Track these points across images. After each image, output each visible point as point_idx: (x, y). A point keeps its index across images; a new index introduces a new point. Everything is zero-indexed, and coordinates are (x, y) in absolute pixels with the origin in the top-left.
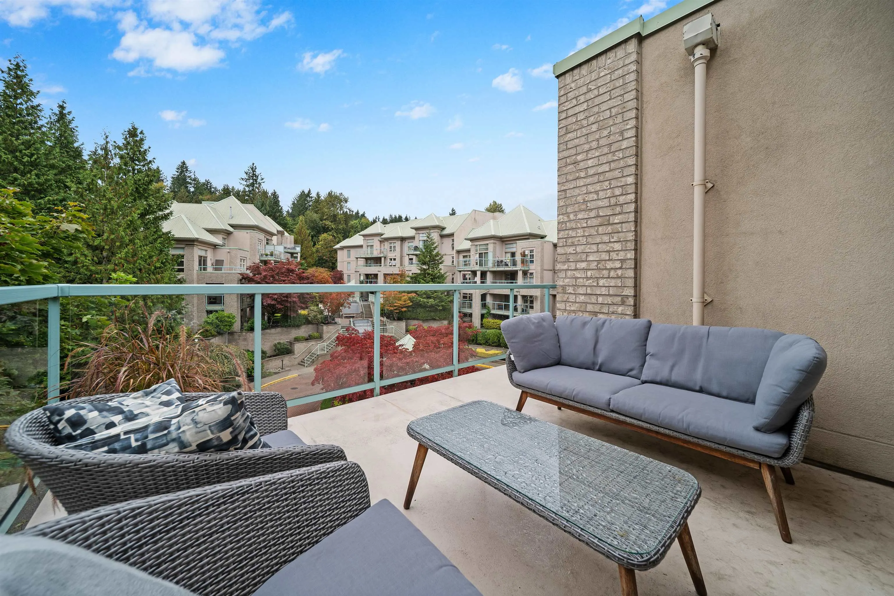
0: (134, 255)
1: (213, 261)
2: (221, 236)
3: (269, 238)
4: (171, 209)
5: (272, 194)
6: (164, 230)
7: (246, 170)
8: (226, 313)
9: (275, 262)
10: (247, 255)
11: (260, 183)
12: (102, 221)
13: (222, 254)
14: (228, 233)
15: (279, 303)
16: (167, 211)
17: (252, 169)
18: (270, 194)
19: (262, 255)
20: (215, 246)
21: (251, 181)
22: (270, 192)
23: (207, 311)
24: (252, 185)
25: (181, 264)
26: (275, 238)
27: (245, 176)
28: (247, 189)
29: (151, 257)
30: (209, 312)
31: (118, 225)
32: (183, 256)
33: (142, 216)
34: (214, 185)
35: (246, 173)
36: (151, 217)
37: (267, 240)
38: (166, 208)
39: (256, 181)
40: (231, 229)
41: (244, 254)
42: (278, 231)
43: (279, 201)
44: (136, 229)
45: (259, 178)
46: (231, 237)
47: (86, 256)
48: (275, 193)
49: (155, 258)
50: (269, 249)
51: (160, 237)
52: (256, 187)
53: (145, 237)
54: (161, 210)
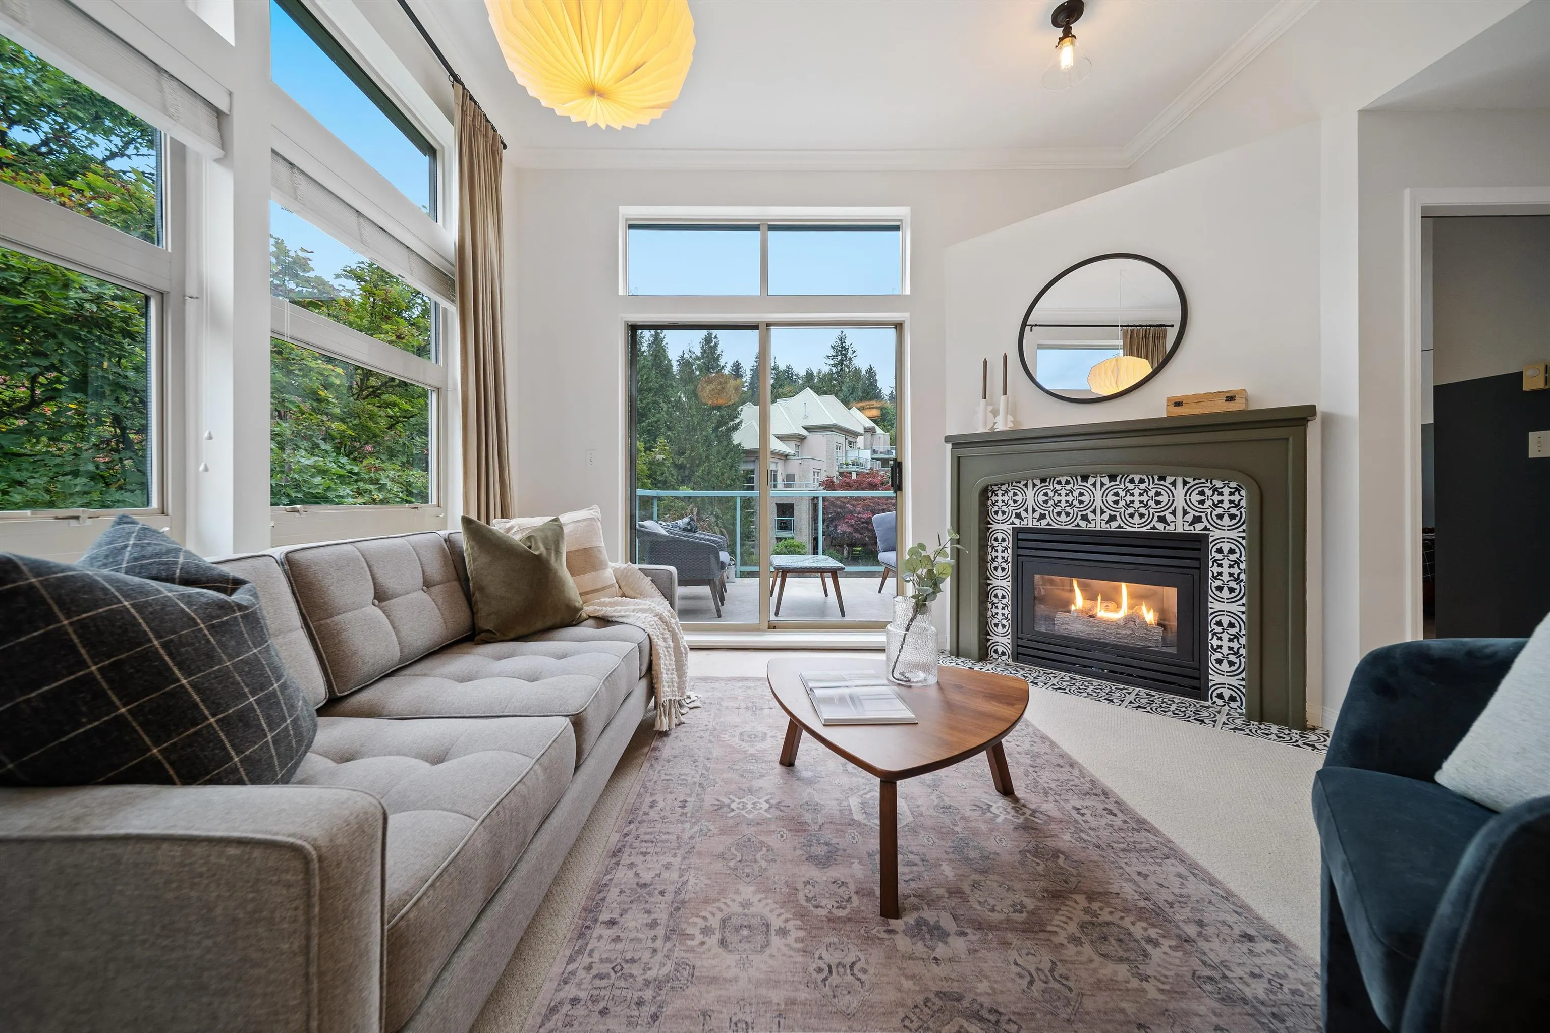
0: (709, 472)
1: (784, 476)
2: (793, 444)
3: (853, 440)
4: (741, 417)
5: (867, 371)
6: (735, 443)
7: (833, 343)
8: (796, 542)
9: (858, 473)
10: (823, 466)
11: (850, 358)
12: (685, 439)
13: (794, 467)
14: (801, 439)
15: (856, 530)
16: (738, 420)
17: (841, 339)
18: (864, 372)
19: (841, 465)
20: (785, 457)
21: (840, 357)
22: (864, 370)
23: (777, 538)
24: (841, 362)
25: (751, 480)
26: (860, 440)
27: (832, 352)
28: (834, 370)
29: (723, 474)
30: (779, 539)
31: (697, 441)
32: (752, 471)
33: (716, 429)
34: (796, 371)
35: (833, 348)
36: (724, 428)
37: (850, 443)
38: (737, 417)
39: (846, 357)
40: (805, 433)
41: (817, 465)
42: (865, 429)
43: (876, 380)
44: (710, 445)
45: (850, 351)
46: (806, 442)
47: (673, 475)
48: (871, 369)
49: (726, 475)
50: (852, 455)
51: (731, 451)
52: (846, 366)
53: (718, 452)
54: (732, 420)
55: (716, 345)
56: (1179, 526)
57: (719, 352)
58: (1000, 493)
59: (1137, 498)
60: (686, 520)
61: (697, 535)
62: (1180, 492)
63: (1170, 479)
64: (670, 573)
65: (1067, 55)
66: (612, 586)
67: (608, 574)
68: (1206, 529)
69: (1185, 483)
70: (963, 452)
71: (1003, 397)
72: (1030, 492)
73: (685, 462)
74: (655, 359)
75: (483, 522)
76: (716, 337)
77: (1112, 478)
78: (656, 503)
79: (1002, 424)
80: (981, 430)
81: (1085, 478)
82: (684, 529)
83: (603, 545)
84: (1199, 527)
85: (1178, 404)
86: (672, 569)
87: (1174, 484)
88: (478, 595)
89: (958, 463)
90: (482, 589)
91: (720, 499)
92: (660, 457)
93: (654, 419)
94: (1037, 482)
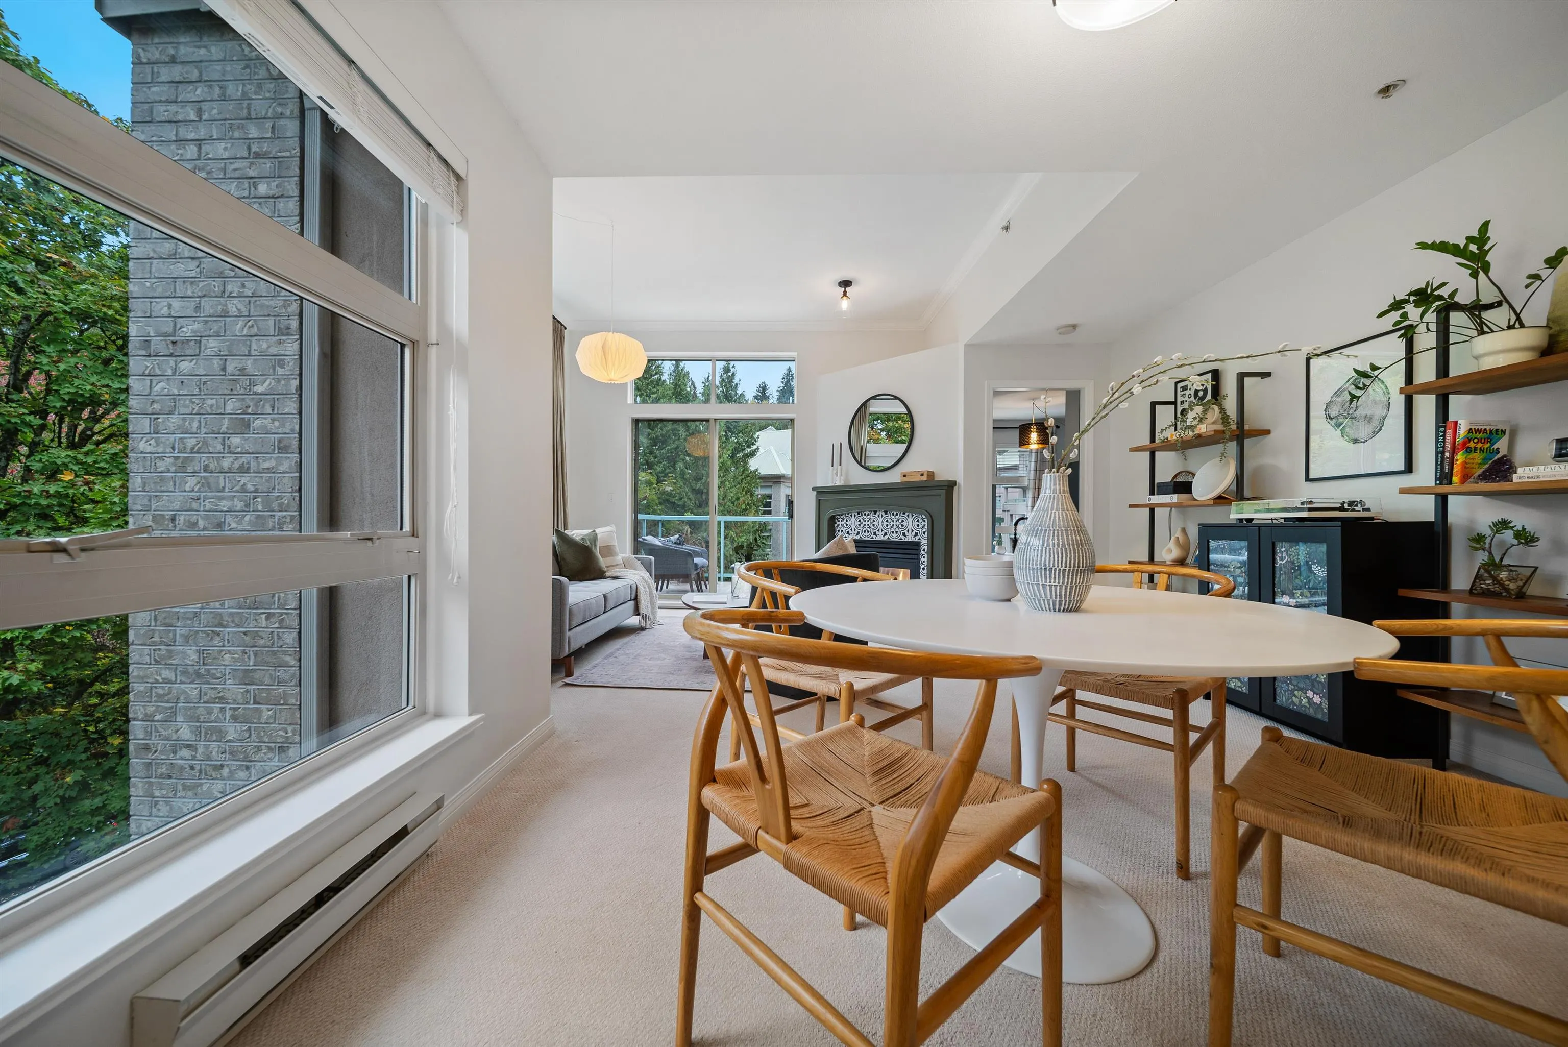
4: (757, 444)
6: (752, 468)
16: (754, 447)
25: (768, 505)
29: (738, 499)
32: (770, 497)
36: (741, 455)
38: (753, 444)
44: (727, 470)
47: (690, 499)
49: (741, 501)
51: (748, 476)
53: (735, 478)
54: (749, 446)
55: (733, 374)
56: (910, 538)
57: (736, 381)
58: (840, 520)
59: (895, 523)
60: (677, 536)
61: (684, 547)
62: (910, 520)
63: (907, 514)
64: (650, 559)
65: (845, 304)
66: (620, 564)
67: (619, 558)
68: (919, 539)
69: (912, 516)
70: (823, 497)
71: (839, 467)
72: (853, 519)
73: (702, 487)
74: (675, 388)
75: (563, 531)
76: (733, 367)
77: (886, 513)
78: (660, 525)
79: (839, 482)
80: (830, 485)
81: (875, 513)
82: (675, 543)
83: (616, 544)
84: (917, 538)
85: (905, 476)
86: (652, 558)
87: (908, 516)
88: (563, 562)
89: (819, 502)
90: (564, 559)
91: (736, 523)
92: (669, 489)
93: (673, 446)
94: (856, 514)
